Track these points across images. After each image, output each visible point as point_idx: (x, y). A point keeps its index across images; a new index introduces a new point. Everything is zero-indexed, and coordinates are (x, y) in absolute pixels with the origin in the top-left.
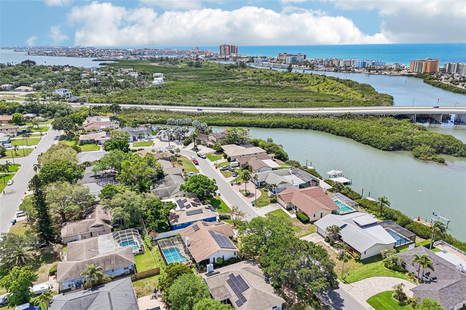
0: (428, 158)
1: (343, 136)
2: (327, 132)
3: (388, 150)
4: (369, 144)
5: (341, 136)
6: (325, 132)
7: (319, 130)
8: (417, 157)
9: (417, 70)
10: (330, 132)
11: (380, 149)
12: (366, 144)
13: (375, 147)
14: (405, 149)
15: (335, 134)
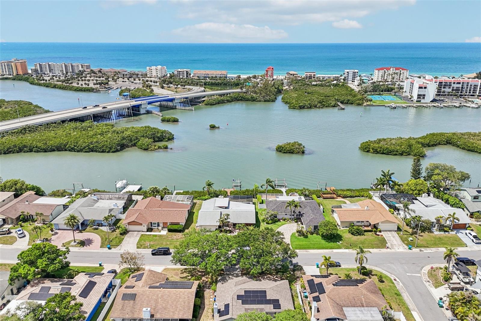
0: (156, 147)
1: (54, 150)
2: (28, 152)
3: (117, 151)
4: (92, 151)
5: (51, 151)
6: (24, 152)
7: (13, 153)
8: (146, 150)
9: (7, 72)
10: (31, 152)
11: (109, 152)
12: (90, 151)
13: (103, 152)
14: (128, 146)
15: (41, 152)
